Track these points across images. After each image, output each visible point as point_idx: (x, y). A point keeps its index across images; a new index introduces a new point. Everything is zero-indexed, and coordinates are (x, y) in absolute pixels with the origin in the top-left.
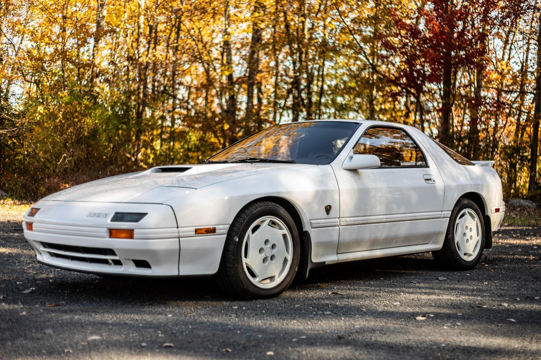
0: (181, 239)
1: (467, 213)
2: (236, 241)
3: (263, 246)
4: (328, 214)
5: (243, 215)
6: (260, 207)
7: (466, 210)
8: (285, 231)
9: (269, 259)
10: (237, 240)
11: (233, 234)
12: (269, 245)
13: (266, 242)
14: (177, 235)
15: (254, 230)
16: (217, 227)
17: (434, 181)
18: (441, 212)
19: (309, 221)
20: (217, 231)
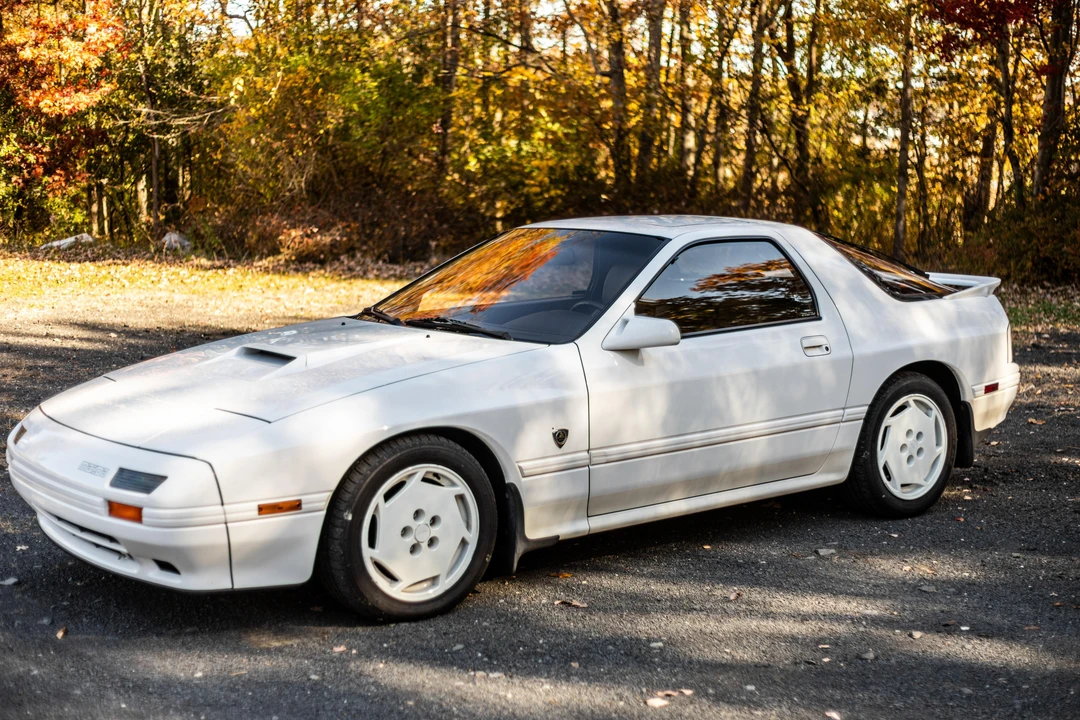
0: (229, 525)
1: (912, 403)
2: (346, 521)
3: (410, 522)
4: (560, 446)
5: (365, 469)
6: (401, 450)
7: (910, 398)
8: (462, 488)
9: (424, 545)
10: (350, 518)
11: (343, 506)
12: (425, 520)
13: (418, 514)
14: (222, 518)
15: (388, 496)
16: (304, 498)
17: (827, 349)
18: (841, 411)
19: (516, 465)
20: (304, 506)
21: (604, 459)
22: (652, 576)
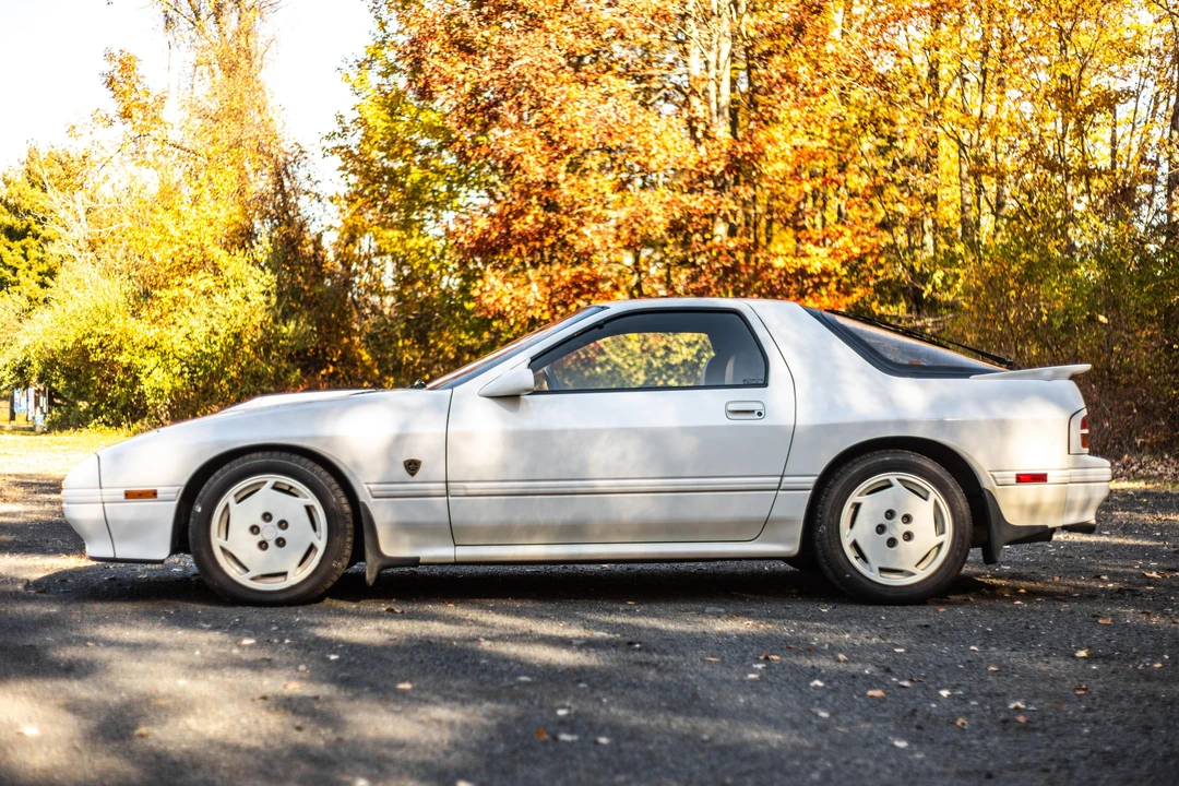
0: (105, 505)
1: (896, 482)
2: (197, 513)
3: (259, 522)
7: (893, 477)
8: (311, 500)
9: (272, 544)
10: (201, 510)
11: (194, 500)
12: (273, 522)
13: (267, 516)
14: (100, 499)
16: (159, 490)
17: (760, 414)
18: (779, 479)
19: (365, 486)
20: (159, 496)
21: (462, 492)
22: (493, 609)
